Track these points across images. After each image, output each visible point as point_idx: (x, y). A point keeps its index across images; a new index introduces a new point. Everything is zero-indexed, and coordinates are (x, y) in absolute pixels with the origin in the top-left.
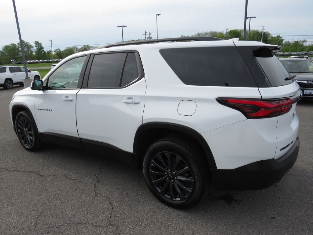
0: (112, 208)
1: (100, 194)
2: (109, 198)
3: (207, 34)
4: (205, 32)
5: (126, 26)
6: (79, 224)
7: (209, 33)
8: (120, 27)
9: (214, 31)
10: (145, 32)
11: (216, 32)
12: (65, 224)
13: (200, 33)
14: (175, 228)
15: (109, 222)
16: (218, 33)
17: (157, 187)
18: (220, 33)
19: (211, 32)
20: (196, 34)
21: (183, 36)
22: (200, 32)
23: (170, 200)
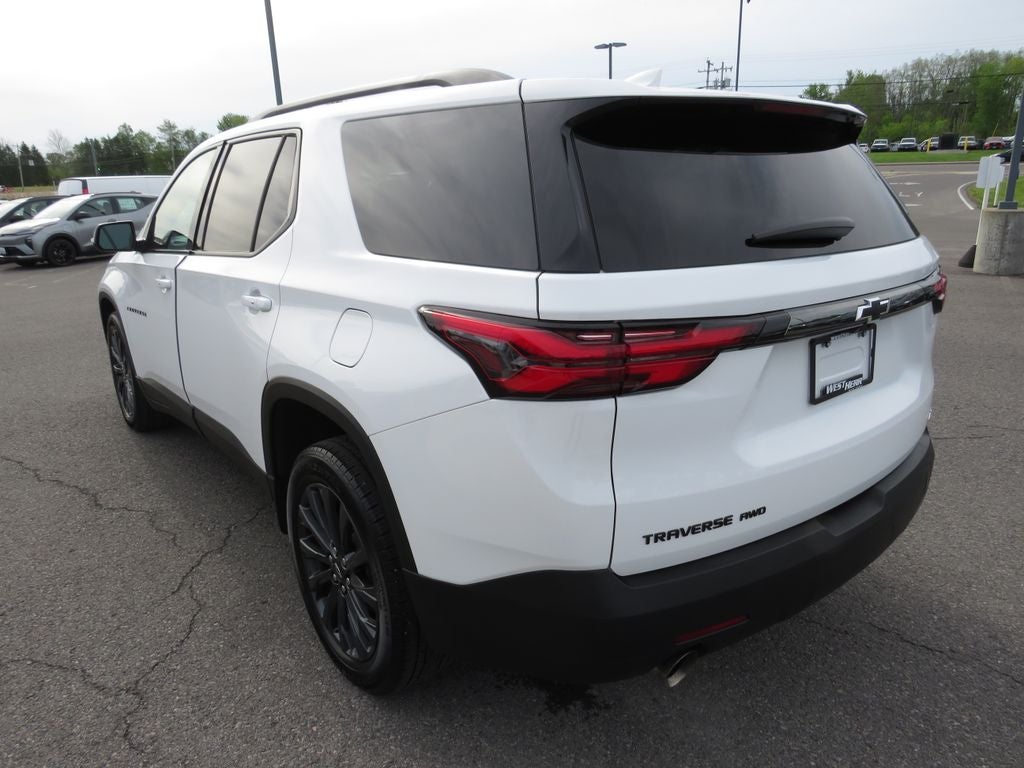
0: (182, 641)
1: (191, 587)
2: (201, 606)
3: (956, 61)
4: (948, 54)
5: (625, 45)
6: (60, 667)
7: (963, 58)
8: (605, 46)
9: (987, 50)
10: (709, 62)
11: (993, 55)
12: (29, 659)
13: (926, 61)
14: (300, 749)
15: (137, 682)
16: (1002, 57)
17: (318, 599)
18: (1009, 58)
19: (971, 55)
20: (906, 65)
21: (855, 74)
22: (923, 58)
23: (339, 650)
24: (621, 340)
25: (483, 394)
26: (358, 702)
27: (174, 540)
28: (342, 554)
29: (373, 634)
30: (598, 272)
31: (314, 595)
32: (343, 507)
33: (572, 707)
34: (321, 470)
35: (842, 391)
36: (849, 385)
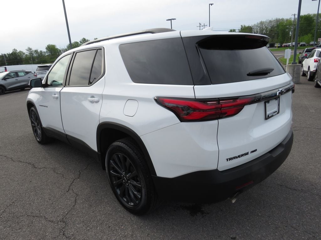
0: (74, 206)
1: (72, 190)
2: (77, 195)
3: (272, 22)
4: (270, 19)
5: (175, 19)
6: (37, 216)
7: (274, 21)
8: (169, 20)
9: (281, 18)
10: (200, 24)
11: (282, 19)
12: (26, 215)
13: (264, 22)
14: (120, 233)
15: (63, 219)
16: (285, 20)
18: (287, 20)
19: (276, 20)
20: (258, 23)
21: (243, 26)
22: (263, 21)
23: (126, 204)
24: (219, 103)
25: (178, 121)
26: (134, 218)
27: (63, 176)
28: (126, 174)
29: (140, 197)
30: (211, 84)
31: (116, 188)
32: (128, 159)
33: (198, 214)
34: (119, 149)
35: (272, 116)
36: (274, 114)
